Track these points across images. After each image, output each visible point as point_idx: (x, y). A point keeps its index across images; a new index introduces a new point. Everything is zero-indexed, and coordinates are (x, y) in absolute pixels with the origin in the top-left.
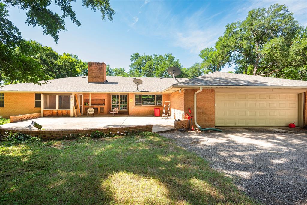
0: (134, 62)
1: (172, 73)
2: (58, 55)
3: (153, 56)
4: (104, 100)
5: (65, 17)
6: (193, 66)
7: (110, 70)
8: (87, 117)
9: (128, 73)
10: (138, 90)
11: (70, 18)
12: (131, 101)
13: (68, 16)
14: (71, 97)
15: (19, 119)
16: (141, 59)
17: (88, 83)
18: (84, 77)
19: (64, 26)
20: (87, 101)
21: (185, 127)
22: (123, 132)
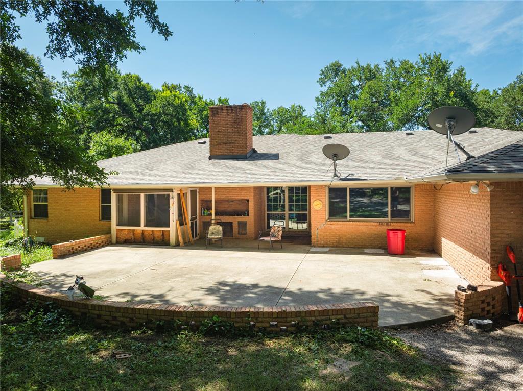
0: (327, 86)
1: (444, 126)
2: (152, 91)
3: (383, 66)
4: (248, 201)
5: (133, 19)
6: (515, 83)
7: (268, 114)
8: (207, 249)
9: (312, 119)
10: (335, 175)
11: (146, 20)
12: (319, 206)
13: (140, 15)
14: (170, 197)
15: (70, 251)
16: (347, 79)
17: (210, 158)
18: (202, 143)
19: (134, 42)
20: (206, 205)
21: (492, 311)
22: (288, 324)
